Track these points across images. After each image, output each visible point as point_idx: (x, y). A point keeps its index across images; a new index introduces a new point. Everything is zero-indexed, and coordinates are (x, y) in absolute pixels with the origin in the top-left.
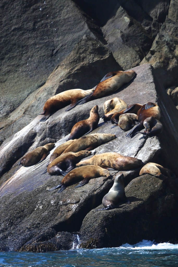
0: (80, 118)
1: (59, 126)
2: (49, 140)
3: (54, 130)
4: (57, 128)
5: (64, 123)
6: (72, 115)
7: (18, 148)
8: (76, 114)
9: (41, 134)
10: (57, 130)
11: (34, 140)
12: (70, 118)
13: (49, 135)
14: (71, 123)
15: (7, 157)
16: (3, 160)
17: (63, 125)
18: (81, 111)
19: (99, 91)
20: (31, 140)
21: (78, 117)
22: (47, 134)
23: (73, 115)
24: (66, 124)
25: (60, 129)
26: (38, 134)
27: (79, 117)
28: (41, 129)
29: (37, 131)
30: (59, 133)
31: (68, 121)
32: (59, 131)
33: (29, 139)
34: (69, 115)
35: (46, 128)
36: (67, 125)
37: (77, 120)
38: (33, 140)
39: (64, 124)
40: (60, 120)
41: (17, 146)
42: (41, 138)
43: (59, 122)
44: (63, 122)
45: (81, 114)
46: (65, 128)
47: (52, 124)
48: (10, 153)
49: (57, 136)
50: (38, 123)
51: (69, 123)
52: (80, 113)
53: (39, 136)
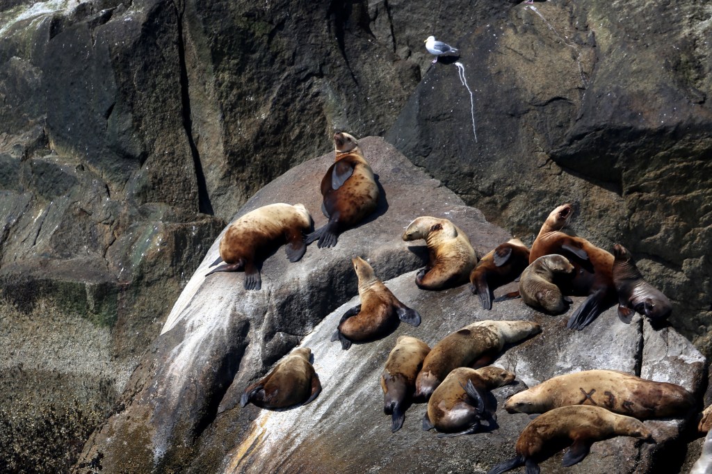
0: (343, 280)
1: (298, 302)
2: (284, 338)
3: (289, 311)
4: (294, 306)
5: (309, 293)
6: (324, 270)
7: (222, 360)
8: (333, 269)
9: (260, 323)
10: (294, 313)
11: (246, 340)
12: (321, 279)
13: (281, 326)
14: (325, 293)
15: (204, 383)
16: (195, 392)
17: (306, 298)
18: (342, 261)
19: (353, 207)
20: (241, 338)
21: (337, 278)
22: (276, 323)
23: (326, 273)
24: (312, 295)
25: (302, 309)
26: (252, 324)
27: (340, 276)
28: (258, 310)
29: (249, 315)
30: (300, 321)
31: (316, 287)
32: (299, 314)
33: (239, 336)
34: (316, 273)
35: (271, 307)
36: (315, 299)
37: (335, 285)
38: (244, 339)
39: (308, 296)
40: (298, 285)
41: (219, 356)
42: (264, 332)
43: (298, 290)
44: (307, 290)
45: (343, 270)
46: (311, 308)
47: (282, 295)
48: (209, 373)
49: (296, 326)
50: (242, 294)
51: (319, 292)
52: (340, 266)
53: (257, 328)
